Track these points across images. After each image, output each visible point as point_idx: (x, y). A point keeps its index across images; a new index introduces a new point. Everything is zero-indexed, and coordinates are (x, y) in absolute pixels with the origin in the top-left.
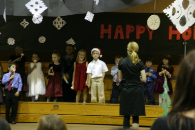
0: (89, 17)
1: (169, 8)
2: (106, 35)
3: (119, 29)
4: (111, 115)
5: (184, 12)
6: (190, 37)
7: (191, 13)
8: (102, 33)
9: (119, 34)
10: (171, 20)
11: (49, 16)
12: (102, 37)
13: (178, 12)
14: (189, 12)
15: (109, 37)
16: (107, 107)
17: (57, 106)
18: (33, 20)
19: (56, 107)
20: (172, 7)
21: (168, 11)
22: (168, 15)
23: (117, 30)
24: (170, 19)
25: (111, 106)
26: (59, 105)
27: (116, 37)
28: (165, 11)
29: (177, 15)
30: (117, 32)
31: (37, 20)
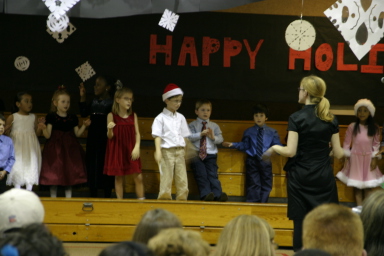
0: (169, 21)
1: (336, 6)
2: (161, 57)
3: (188, 46)
4: (203, 224)
5: (363, 17)
6: (330, 66)
7: (375, 19)
8: (153, 53)
9: (188, 56)
10: (339, 33)
11: (82, 16)
12: (153, 61)
13: (353, 15)
14: (372, 18)
15: (168, 62)
16: (193, 207)
17: (91, 206)
18: (48, 23)
19: (88, 208)
20: (341, 6)
21: (333, 14)
22: (335, 21)
23: (184, 47)
24: (339, 29)
25: (202, 207)
26: (94, 205)
27: (181, 62)
28: (328, 13)
29: (351, 21)
30: (184, 50)
31: (57, 25)
